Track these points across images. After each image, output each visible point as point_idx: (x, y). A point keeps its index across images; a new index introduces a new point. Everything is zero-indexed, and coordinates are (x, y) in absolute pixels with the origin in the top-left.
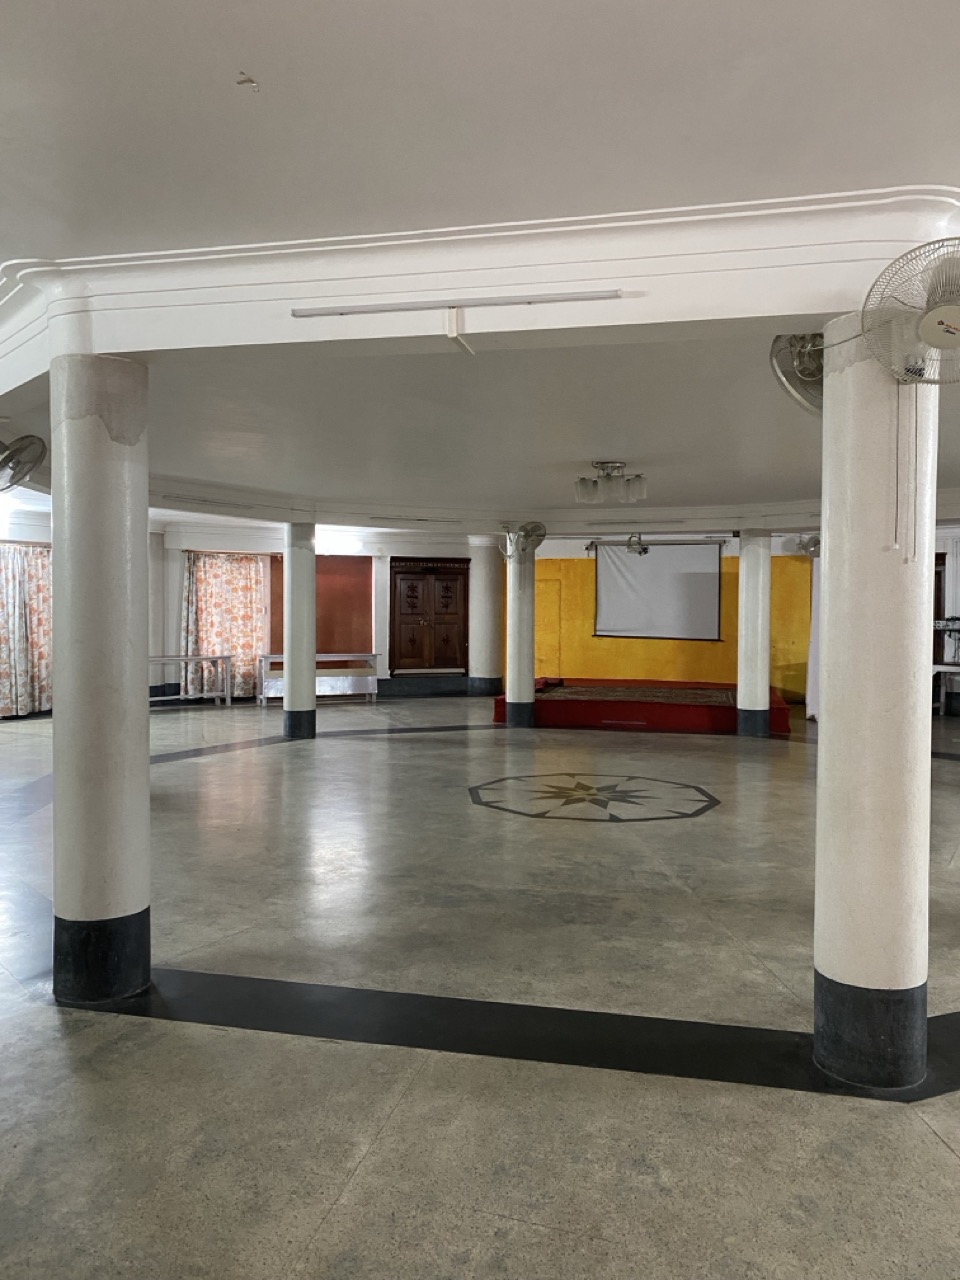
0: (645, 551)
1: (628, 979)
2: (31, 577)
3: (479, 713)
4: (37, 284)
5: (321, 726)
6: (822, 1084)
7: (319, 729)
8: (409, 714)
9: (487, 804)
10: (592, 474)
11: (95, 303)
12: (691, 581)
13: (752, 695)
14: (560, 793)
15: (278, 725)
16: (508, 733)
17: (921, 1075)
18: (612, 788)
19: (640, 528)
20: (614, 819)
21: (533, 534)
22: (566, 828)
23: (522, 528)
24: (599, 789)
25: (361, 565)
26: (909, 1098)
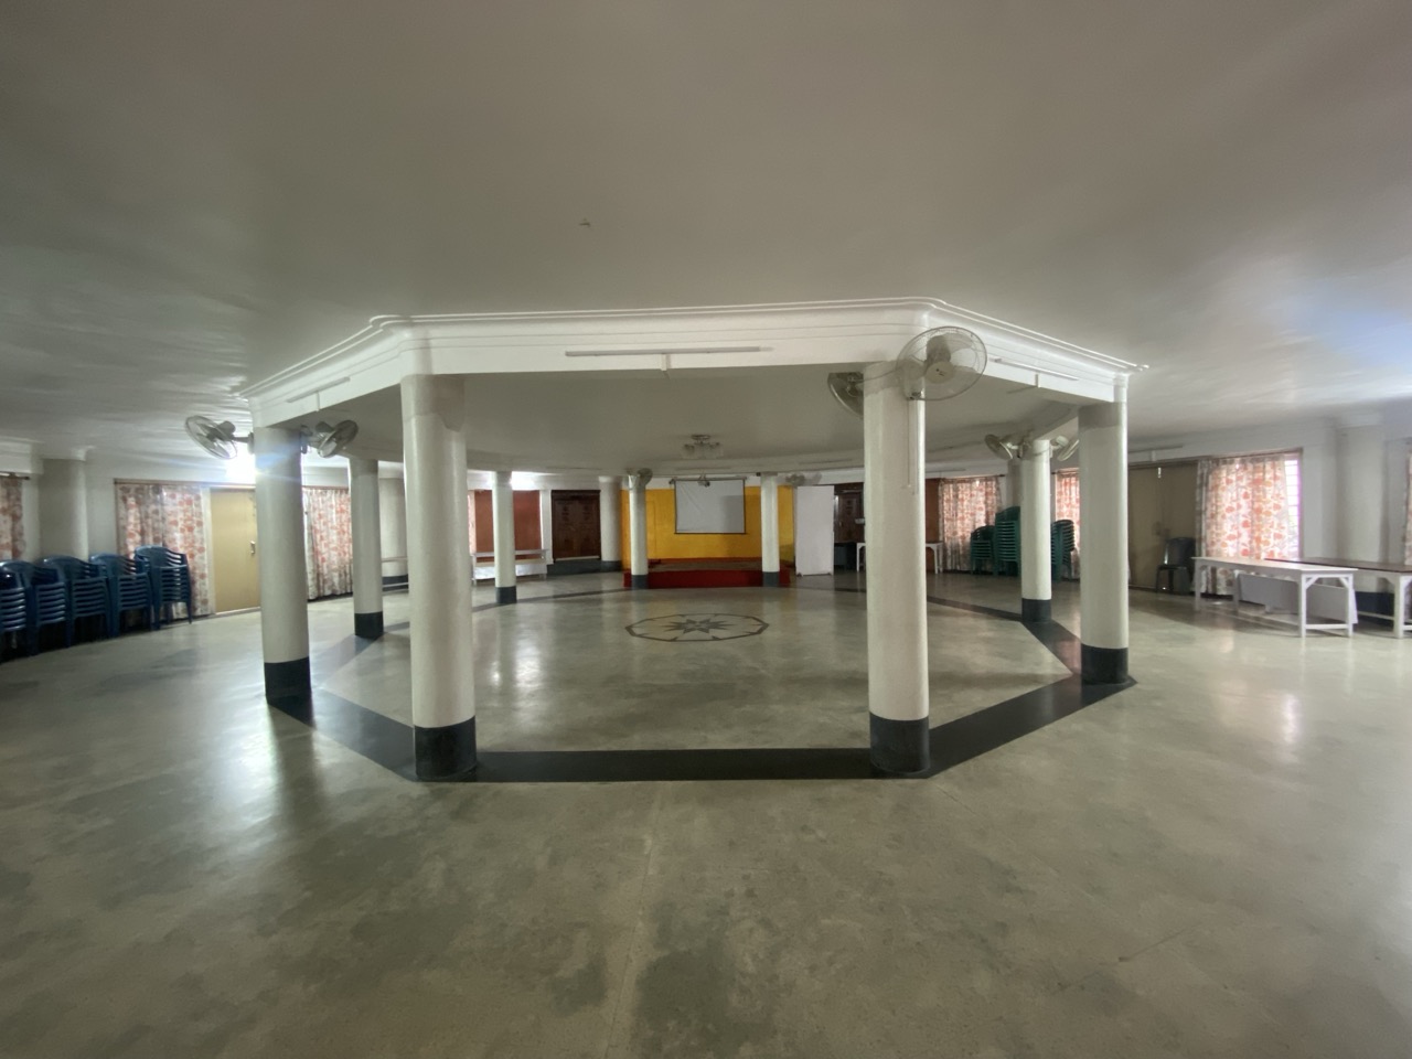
0: (708, 484)
1: (759, 728)
2: (315, 509)
3: (610, 583)
4: (393, 330)
5: (519, 596)
6: (877, 774)
7: (519, 597)
8: (569, 585)
9: (640, 636)
10: (692, 442)
11: (433, 342)
12: (729, 500)
13: (770, 564)
14: (678, 626)
15: (491, 596)
16: (634, 593)
17: (928, 765)
18: (707, 621)
19: (706, 471)
20: (715, 639)
21: (645, 476)
22: (692, 646)
23: (639, 472)
24: (701, 622)
25: (534, 495)
26: (926, 776)
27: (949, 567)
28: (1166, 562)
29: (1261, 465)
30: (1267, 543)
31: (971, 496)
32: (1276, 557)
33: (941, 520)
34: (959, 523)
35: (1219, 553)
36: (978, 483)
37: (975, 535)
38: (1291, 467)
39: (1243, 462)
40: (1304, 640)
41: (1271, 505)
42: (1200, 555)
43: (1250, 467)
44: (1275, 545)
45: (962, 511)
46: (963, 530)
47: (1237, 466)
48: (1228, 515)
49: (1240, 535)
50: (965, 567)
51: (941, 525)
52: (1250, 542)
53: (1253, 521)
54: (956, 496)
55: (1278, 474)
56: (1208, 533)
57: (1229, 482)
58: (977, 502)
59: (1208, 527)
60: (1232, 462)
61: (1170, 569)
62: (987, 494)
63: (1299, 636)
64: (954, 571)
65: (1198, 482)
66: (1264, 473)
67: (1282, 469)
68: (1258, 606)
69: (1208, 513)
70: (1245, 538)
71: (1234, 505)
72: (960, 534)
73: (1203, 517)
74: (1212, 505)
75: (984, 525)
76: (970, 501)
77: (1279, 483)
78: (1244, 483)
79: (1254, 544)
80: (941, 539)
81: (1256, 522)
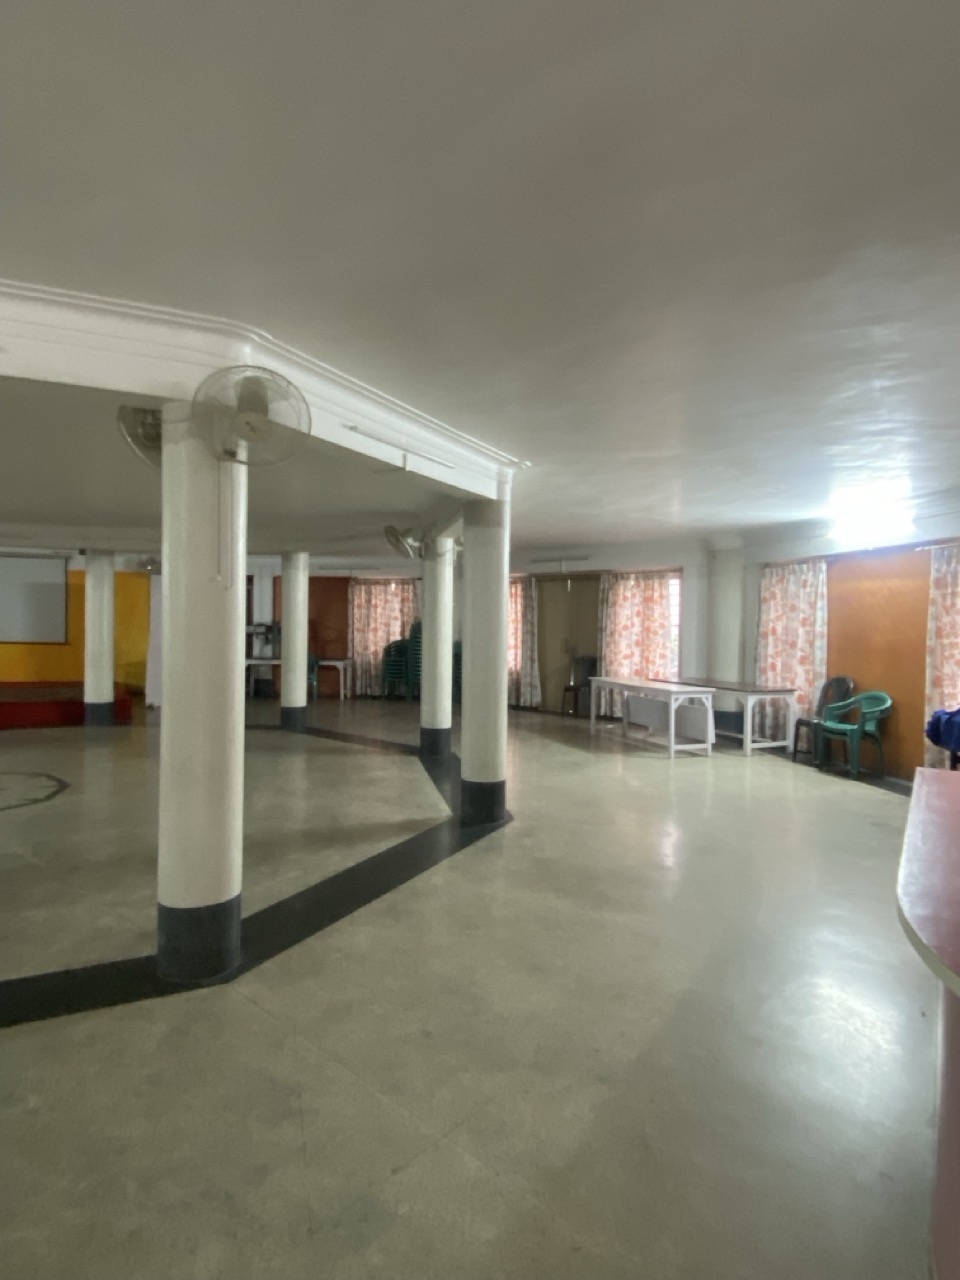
6: (163, 988)
13: (98, 689)
27: (358, 692)
28: (572, 683)
29: (651, 582)
30: (654, 663)
31: (386, 601)
32: (661, 677)
33: (350, 631)
34: (371, 636)
35: (616, 674)
36: (393, 586)
37: (388, 650)
38: (674, 585)
39: (637, 579)
40: (672, 761)
41: (657, 624)
42: (601, 676)
43: (642, 584)
44: (660, 666)
45: (376, 621)
46: (376, 644)
47: (632, 583)
48: (624, 633)
49: (632, 654)
50: (377, 692)
51: (350, 637)
52: (641, 662)
53: (643, 640)
54: (369, 601)
55: (664, 593)
56: (606, 651)
57: (625, 599)
58: (392, 610)
59: (608, 645)
60: (628, 579)
61: (575, 690)
62: (403, 601)
63: (669, 758)
64: (364, 697)
65: (600, 597)
66: (653, 590)
67: (667, 588)
68: (645, 728)
69: (608, 632)
70: (637, 659)
71: (629, 623)
72: (372, 649)
73: (604, 634)
74: (611, 623)
75: (398, 638)
76: (384, 608)
77: (664, 601)
78: (637, 600)
79: (644, 664)
80: (350, 654)
81: (647, 642)
